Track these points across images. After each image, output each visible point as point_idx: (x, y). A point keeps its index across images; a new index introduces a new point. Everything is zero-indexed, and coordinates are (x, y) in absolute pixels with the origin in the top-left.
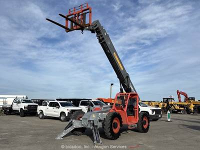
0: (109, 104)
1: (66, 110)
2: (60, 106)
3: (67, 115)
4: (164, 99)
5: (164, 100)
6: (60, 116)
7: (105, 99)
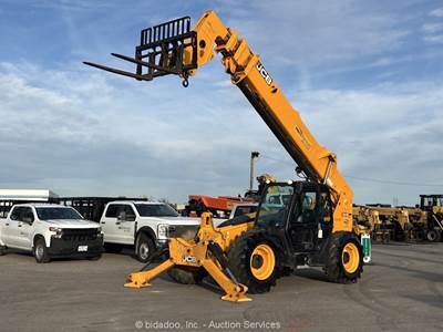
0: (221, 213)
1: (48, 229)
2: (36, 217)
3: (48, 245)
4: (423, 197)
5: (422, 201)
6: (34, 248)
7: (209, 200)
